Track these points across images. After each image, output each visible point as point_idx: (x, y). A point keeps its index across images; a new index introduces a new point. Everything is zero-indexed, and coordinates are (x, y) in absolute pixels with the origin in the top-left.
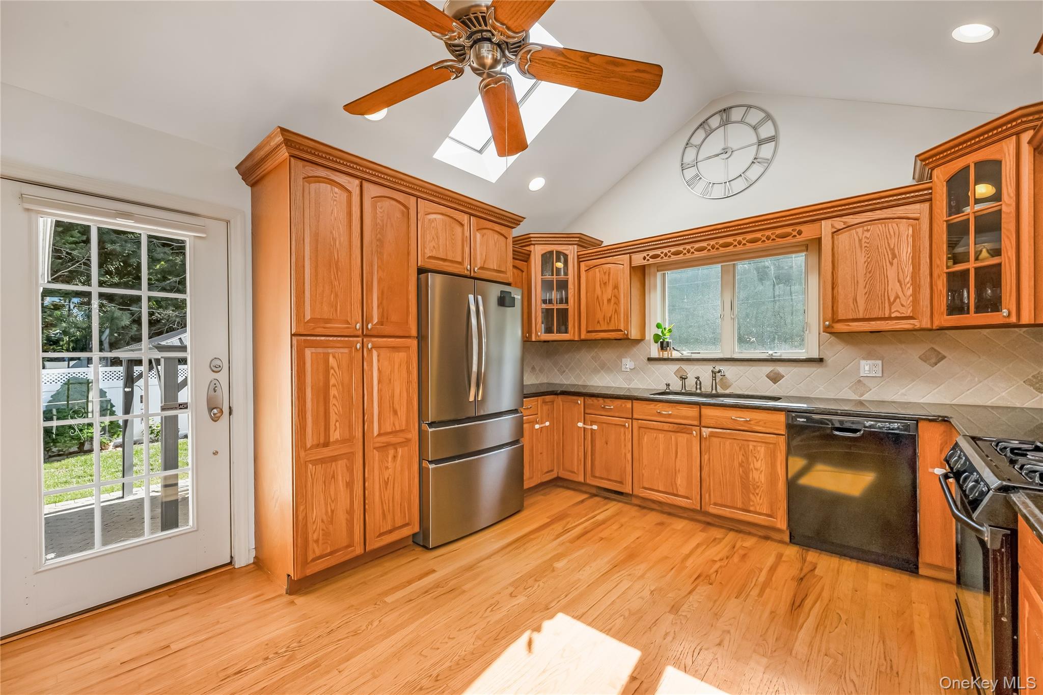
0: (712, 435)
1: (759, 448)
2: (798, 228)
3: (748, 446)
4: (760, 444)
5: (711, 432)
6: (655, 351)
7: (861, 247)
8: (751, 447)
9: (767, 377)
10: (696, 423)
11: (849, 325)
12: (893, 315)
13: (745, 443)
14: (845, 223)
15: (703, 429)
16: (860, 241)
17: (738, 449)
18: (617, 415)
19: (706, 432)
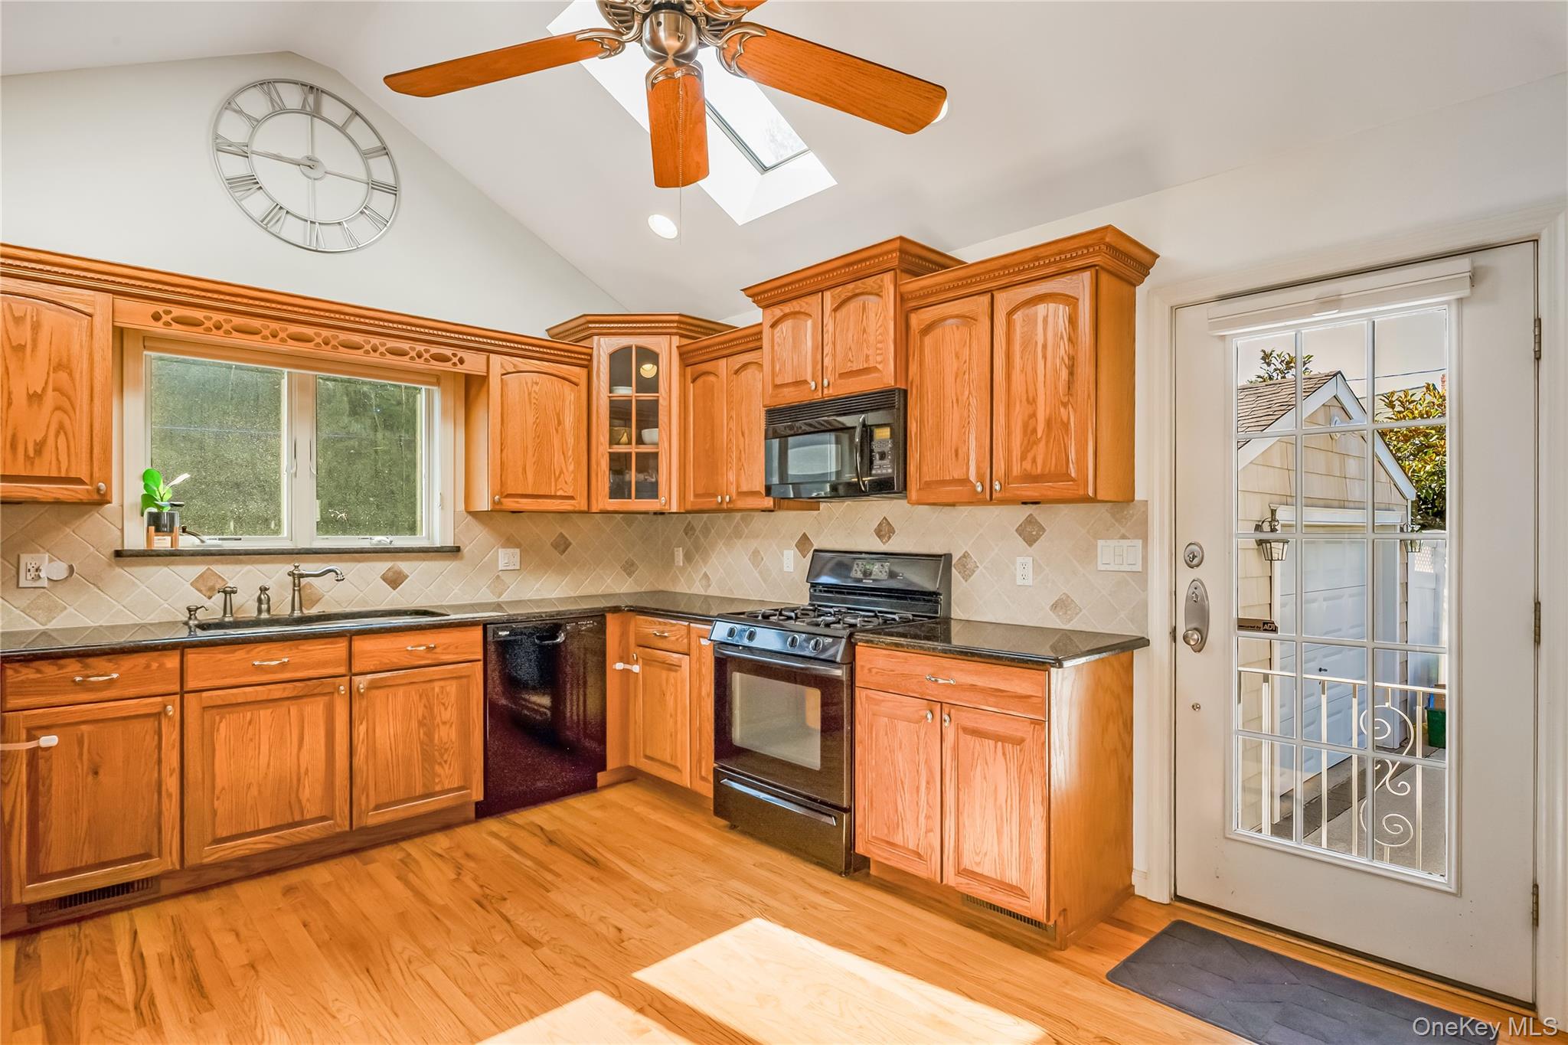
0: (373, 686)
1: (448, 689)
2: (461, 353)
3: (433, 689)
4: (448, 683)
5: (372, 681)
6: (136, 536)
7: (530, 403)
8: (437, 690)
9: (384, 580)
10: (342, 670)
11: (517, 502)
12: (558, 494)
13: (428, 686)
14: (515, 366)
15: (356, 679)
16: (530, 394)
17: (416, 698)
18: (132, 692)
19: (361, 682)
